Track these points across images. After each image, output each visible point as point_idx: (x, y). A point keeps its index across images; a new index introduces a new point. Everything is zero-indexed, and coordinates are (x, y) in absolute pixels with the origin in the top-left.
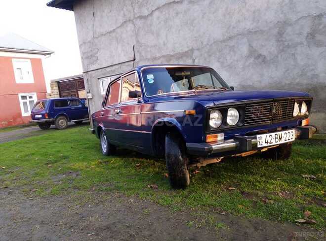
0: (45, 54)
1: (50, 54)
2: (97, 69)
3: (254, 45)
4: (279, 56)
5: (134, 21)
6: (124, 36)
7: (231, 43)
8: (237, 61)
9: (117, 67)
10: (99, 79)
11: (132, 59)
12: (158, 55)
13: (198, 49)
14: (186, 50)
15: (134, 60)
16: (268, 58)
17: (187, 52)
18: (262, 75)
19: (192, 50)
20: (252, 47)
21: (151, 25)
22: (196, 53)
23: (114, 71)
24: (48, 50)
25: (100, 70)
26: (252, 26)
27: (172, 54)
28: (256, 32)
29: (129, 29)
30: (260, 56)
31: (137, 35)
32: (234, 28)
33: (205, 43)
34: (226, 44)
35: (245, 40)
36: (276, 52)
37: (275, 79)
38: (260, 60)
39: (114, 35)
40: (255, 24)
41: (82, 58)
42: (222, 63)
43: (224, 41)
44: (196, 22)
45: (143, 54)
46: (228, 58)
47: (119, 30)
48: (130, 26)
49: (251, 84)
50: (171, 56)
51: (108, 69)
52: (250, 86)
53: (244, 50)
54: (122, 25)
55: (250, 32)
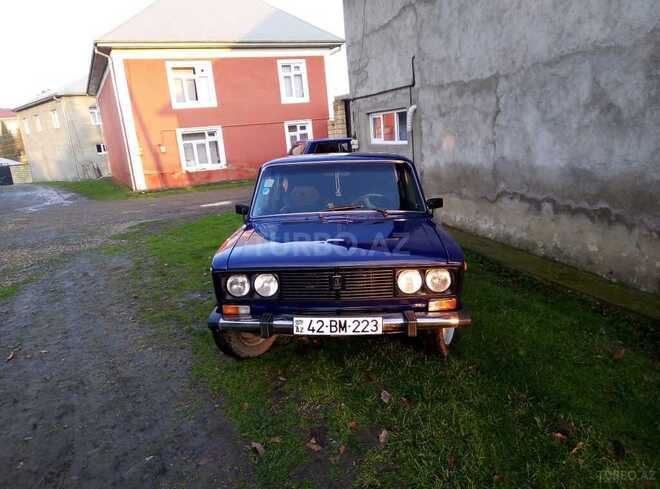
0: (331, 47)
1: (339, 46)
2: (367, 97)
3: (603, 80)
4: (648, 114)
5: (416, 6)
6: (402, 35)
7: (563, 70)
8: (570, 112)
9: (390, 95)
10: (368, 114)
11: (410, 84)
12: (447, 80)
13: (507, 77)
14: (488, 74)
15: (413, 85)
16: (625, 115)
17: (488, 79)
18: (611, 152)
19: (496, 77)
20: (598, 83)
21: (439, 17)
22: (503, 84)
23: (386, 102)
24: (335, 39)
25: (369, 99)
26: (603, 36)
27: (466, 79)
28: (608, 49)
29: (408, 21)
30: (610, 106)
31: (419, 36)
32: (569, 35)
33: (518, 65)
34: (553, 71)
35: (586, 66)
36: (641, 104)
37: (635, 165)
38: (610, 117)
39: (388, 31)
40: (609, 29)
41: (349, 73)
42: (544, 112)
43: (549, 64)
44: (506, 15)
45: (426, 75)
46: (554, 102)
47: (395, 24)
48: (410, 16)
49: (588, 167)
50: (466, 85)
51: (380, 98)
52: (585, 170)
53: (584, 89)
54: (399, 15)
55: (598, 48)
